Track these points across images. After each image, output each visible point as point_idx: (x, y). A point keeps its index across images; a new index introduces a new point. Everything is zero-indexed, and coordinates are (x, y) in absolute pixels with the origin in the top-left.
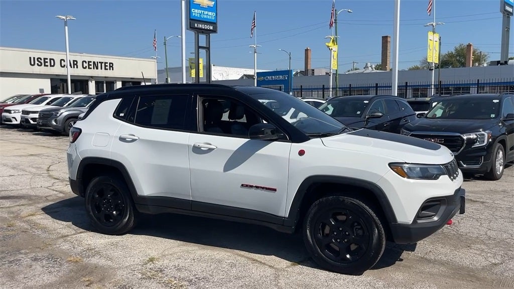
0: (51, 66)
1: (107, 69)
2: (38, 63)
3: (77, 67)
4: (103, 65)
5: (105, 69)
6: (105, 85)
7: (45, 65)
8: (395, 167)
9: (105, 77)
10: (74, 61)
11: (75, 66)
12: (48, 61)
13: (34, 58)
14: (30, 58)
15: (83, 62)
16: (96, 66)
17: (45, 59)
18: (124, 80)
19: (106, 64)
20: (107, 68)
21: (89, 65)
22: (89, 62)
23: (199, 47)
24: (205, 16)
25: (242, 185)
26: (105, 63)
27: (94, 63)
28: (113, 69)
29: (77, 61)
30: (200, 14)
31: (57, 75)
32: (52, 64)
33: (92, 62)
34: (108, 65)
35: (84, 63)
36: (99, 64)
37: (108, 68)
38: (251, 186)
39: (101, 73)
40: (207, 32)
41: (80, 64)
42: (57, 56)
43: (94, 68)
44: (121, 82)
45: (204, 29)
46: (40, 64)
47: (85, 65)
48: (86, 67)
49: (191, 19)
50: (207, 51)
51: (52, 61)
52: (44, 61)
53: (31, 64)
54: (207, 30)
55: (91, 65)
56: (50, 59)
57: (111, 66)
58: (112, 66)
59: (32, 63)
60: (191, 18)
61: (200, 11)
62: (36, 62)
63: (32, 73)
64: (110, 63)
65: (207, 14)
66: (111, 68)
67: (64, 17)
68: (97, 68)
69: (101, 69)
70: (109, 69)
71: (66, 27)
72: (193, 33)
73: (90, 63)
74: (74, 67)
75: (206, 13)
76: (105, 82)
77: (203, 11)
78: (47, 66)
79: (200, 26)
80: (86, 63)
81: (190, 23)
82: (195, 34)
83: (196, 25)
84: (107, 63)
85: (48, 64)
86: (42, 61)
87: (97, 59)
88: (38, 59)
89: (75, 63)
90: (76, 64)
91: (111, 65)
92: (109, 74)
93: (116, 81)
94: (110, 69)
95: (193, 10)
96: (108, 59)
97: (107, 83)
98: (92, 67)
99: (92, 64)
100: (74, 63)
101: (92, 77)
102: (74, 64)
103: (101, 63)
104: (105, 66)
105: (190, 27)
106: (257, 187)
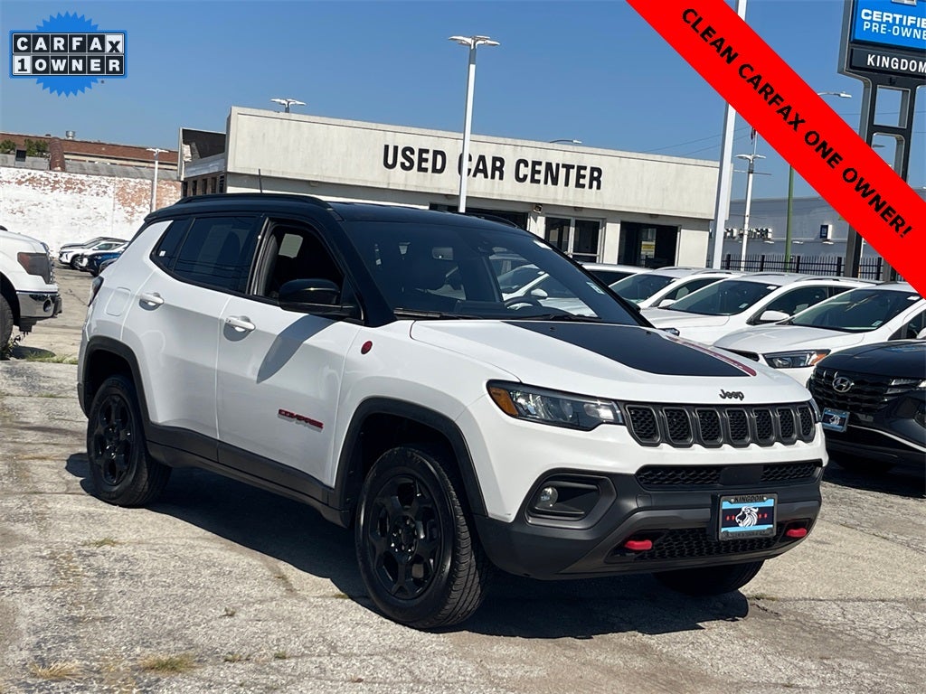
0: (435, 170)
1: (583, 186)
2: (404, 161)
3: (501, 178)
4: (573, 173)
5: (578, 185)
6: (572, 230)
7: (421, 169)
9: (575, 208)
10: (495, 159)
11: (497, 173)
12: (430, 156)
13: (396, 148)
14: (387, 147)
15: (519, 162)
16: (552, 174)
17: (422, 151)
18: (627, 219)
19: (582, 172)
20: (582, 181)
21: (534, 172)
22: (535, 163)
23: (874, 129)
24: (906, 33)
25: (280, 411)
26: (580, 168)
27: (549, 165)
28: (599, 187)
29: (502, 161)
30: (889, 26)
31: (445, 195)
32: (439, 166)
33: (544, 165)
34: (587, 173)
35: (522, 165)
36: (562, 172)
37: (586, 181)
38: (292, 415)
39: (564, 195)
40: (907, 81)
41: (509, 169)
42: (451, 147)
43: (546, 182)
44: (619, 225)
45: (898, 73)
46: (407, 164)
47: (524, 171)
48: (526, 176)
49: (855, 42)
50: (899, 142)
51: (439, 158)
52: (420, 155)
53: (386, 164)
54: (907, 74)
55: (539, 172)
56: (436, 153)
57: (596, 176)
58: (598, 179)
59: (390, 161)
60: (857, 37)
61: (889, 17)
62: (400, 159)
63: (385, 186)
64: (593, 169)
65: (913, 26)
66: (595, 183)
67: (469, 41)
68: (555, 182)
69: (567, 184)
70: (587, 186)
71: (473, 67)
73: (537, 168)
74: (493, 177)
75: (911, 20)
76: (573, 222)
77: (898, 17)
78: (425, 170)
79: (885, 62)
80: (526, 165)
81: (851, 52)
82: (866, 87)
83: (870, 59)
84: (585, 168)
85: (429, 165)
86: (415, 158)
87: (557, 155)
88: (405, 150)
89: (498, 164)
90: (500, 169)
91: (596, 174)
92: (588, 199)
93: (605, 221)
94: (591, 187)
95: (864, 11)
96: (589, 158)
97: (579, 224)
98: (541, 177)
99: (542, 168)
100: (494, 164)
101: (538, 206)
102: (494, 168)
103: (568, 167)
104: (579, 176)
105: (851, 67)
106: (299, 418)
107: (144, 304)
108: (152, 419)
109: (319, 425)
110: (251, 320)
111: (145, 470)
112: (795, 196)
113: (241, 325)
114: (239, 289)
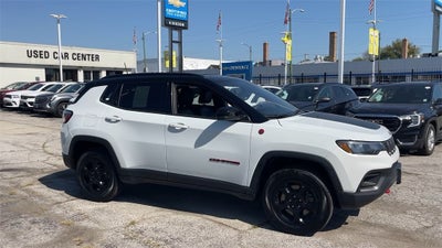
1: (94, 60)
3: (68, 59)
7: (40, 57)
8: (341, 143)
9: (92, 67)
12: (43, 53)
13: (31, 51)
14: (28, 51)
15: (73, 54)
17: (40, 52)
18: (107, 70)
23: (173, 42)
25: (211, 159)
27: (83, 55)
28: (99, 61)
29: (68, 54)
30: (174, 13)
31: (51, 66)
32: (47, 56)
36: (87, 57)
38: (218, 161)
39: (88, 63)
40: (179, 29)
41: (70, 56)
42: (51, 49)
43: (82, 60)
44: (105, 72)
45: (177, 26)
46: (36, 56)
48: (76, 58)
50: (179, 45)
51: (47, 53)
53: (28, 56)
57: (97, 57)
60: (166, 16)
62: (33, 54)
63: (29, 63)
65: (179, 13)
67: (57, 16)
68: (85, 60)
69: (89, 60)
71: (59, 25)
72: (168, 29)
73: (79, 55)
74: (65, 59)
76: (92, 72)
77: (176, 11)
80: (76, 55)
81: (165, 20)
83: (170, 23)
84: (94, 55)
85: (43, 56)
86: (38, 54)
88: (34, 51)
92: (95, 64)
93: (101, 71)
95: (167, 9)
96: (95, 52)
100: (65, 55)
101: (81, 67)
103: (89, 55)
104: (92, 58)
105: (165, 24)
106: (223, 161)
107: (108, 120)
108: (122, 166)
109: (237, 163)
110: (185, 124)
113: (178, 127)
114: (168, 111)
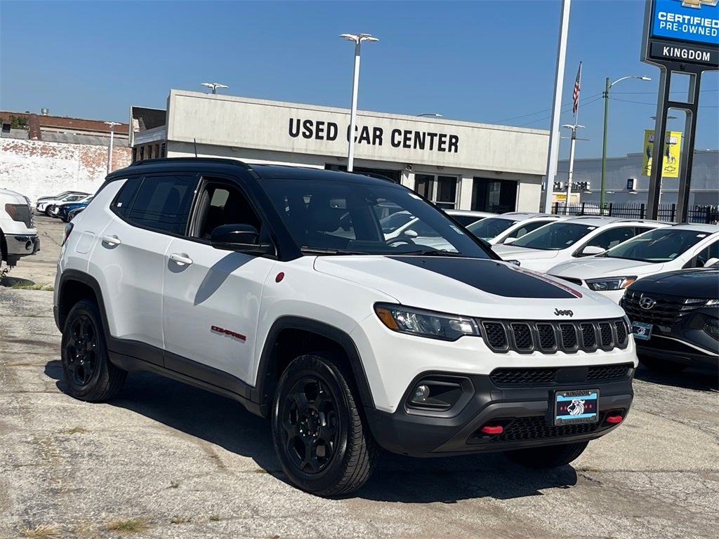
0: (329, 138)
1: (444, 150)
2: (305, 131)
3: (380, 144)
4: (436, 139)
5: (440, 149)
6: (436, 184)
7: (318, 137)
9: (438, 167)
10: (375, 129)
11: (377, 140)
12: (325, 127)
13: (299, 121)
14: (291, 120)
15: (394, 131)
16: (420, 141)
17: (319, 123)
18: (478, 175)
19: (443, 139)
20: (443, 146)
21: (406, 139)
22: (407, 132)
23: (668, 104)
24: (693, 30)
25: (213, 327)
26: (441, 136)
27: (417, 134)
28: (456, 151)
29: (381, 130)
30: (680, 25)
31: (338, 158)
32: (332, 135)
33: (413, 133)
34: (447, 139)
35: (396, 134)
36: (428, 139)
37: (446, 146)
38: (221, 330)
39: (429, 157)
40: (694, 68)
41: (386, 137)
42: (341, 119)
43: (415, 147)
44: (472, 180)
45: (687, 61)
46: (308, 133)
47: (398, 138)
48: (399, 142)
49: (653, 37)
50: (688, 115)
51: (332, 128)
52: (317, 127)
53: (291, 133)
54: (694, 62)
55: (410, 139)
56: (330, 125)
57: (454, 142)
58: (455, 145)
59: (294, 131)
60: (655, 34)
61: (680, 18)
62: (302, 129)
64: (451, 137)
65: (699, 25)
66: (453, 147)
67: (355, 37)
68: (422, 147)
69: (431, 148)
70: (447, 149)
71: (358, 58)
72: (659, 70)
73: (408, 136)
74: (374, 143)
75: (697, 20)
76: (436, 178)
77: (687, 17)
78: (322, 138)
79: (677, 52)
80: (400, 134)
81: (651, 45)
82: (662, 71)
83: (665, 51)
84: (445, 136)
85: (324, 134)
86: (314, 128)
87: (424, 126)
88: (305, 122)
89: (378, 133)
90: (380, 137)
91: (454, 140)
92: (448, 160)
93: (461, 177)
94: (450, 150)
95: (660, 13)
96: (449, 128)
97: (441, 179)
98: (411, 143)
99: (412, 136)
100: (375, 133)
101: (409, 166)
102: (375, 136)
103: (432, 135)
104: (441, 142)
105: (651, 57)
106: (228, 332)
107: (105, 244)
108: (112, 333)
109: (243, 338)
110: (190, 256)
111: (107, 374)
112: (608, 156)
113: (181, 260)
114: (180, 232)
